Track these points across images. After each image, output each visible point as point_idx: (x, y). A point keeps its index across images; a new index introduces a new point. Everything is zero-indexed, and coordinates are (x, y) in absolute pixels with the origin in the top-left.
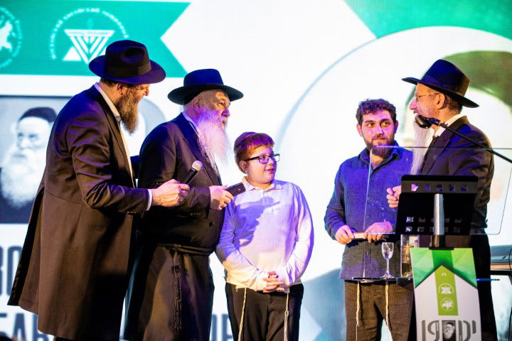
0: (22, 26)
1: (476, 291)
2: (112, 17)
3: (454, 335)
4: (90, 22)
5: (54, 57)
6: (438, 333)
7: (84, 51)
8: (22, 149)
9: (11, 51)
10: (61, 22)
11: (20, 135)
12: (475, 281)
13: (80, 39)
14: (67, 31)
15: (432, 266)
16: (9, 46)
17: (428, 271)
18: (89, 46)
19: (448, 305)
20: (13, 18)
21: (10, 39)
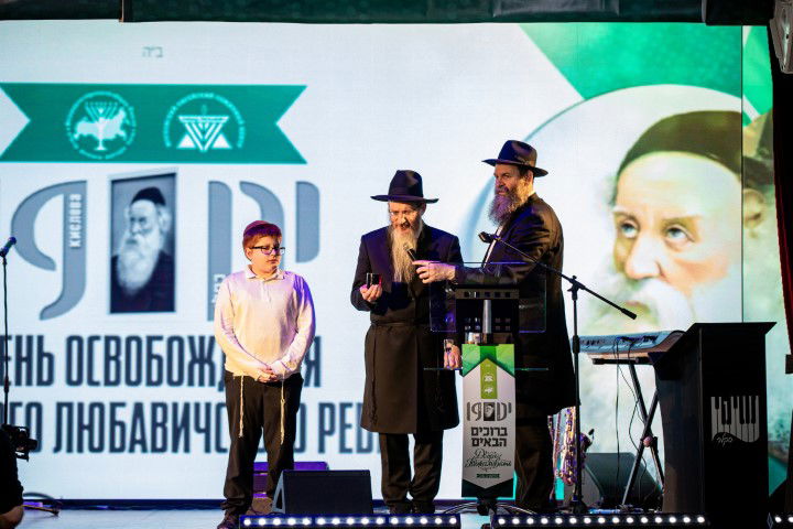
0: (135, 112)
1: (513, 379)
2: (226, 102)
3: (493, 414)
4: (204, 108)
5: (168, 144)
6: (480, 412)
7: (198, 137)
8: (133, 234)
9: (125, 139)
10: (174, 108)
11: (133, 220)
12: (513, 371)
13: (194, 126)
14: (181, 118)
15: (478, 359)
16: (123, 134)
17: (476, 363)
18: (204, 132)
19: (489, 390)
20: (126, 104)
21: (125, 127)
